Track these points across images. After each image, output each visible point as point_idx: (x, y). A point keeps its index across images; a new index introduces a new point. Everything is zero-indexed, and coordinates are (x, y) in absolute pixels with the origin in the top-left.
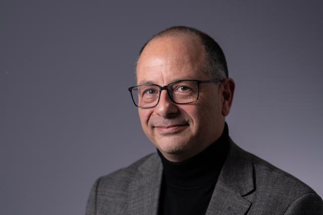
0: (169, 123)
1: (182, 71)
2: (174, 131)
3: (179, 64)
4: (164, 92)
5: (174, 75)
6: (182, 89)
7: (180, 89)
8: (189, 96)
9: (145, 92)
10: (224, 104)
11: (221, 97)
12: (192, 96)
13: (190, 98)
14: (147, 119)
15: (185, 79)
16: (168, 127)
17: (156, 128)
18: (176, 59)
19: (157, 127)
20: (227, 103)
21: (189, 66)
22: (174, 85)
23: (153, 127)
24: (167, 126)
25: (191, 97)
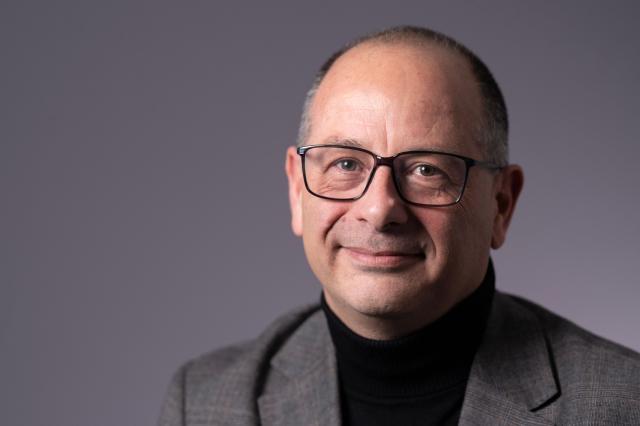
0: (384, 243)
1: (434, 130)
2: (390, 266)
3: (428, 113)
4: (382, 171)
5: (415, 136)
6: (422, 171)
7: (418, 172)
8: (439, 189)
9: (333, 164)
10: (496, 220)
11: (494, 205)
12: (444, 190)
13: (439, 195)
14: (325, 225)
15: (438, 149)
16: (378, 254)
17: (342, 251)
18: (423, 102)
19: (348, 248)
20: (502, 219)
21: (447, 123)
22: (409, 157)
23: (337, 247)
24: (375, 251)
25: (442, 193)
